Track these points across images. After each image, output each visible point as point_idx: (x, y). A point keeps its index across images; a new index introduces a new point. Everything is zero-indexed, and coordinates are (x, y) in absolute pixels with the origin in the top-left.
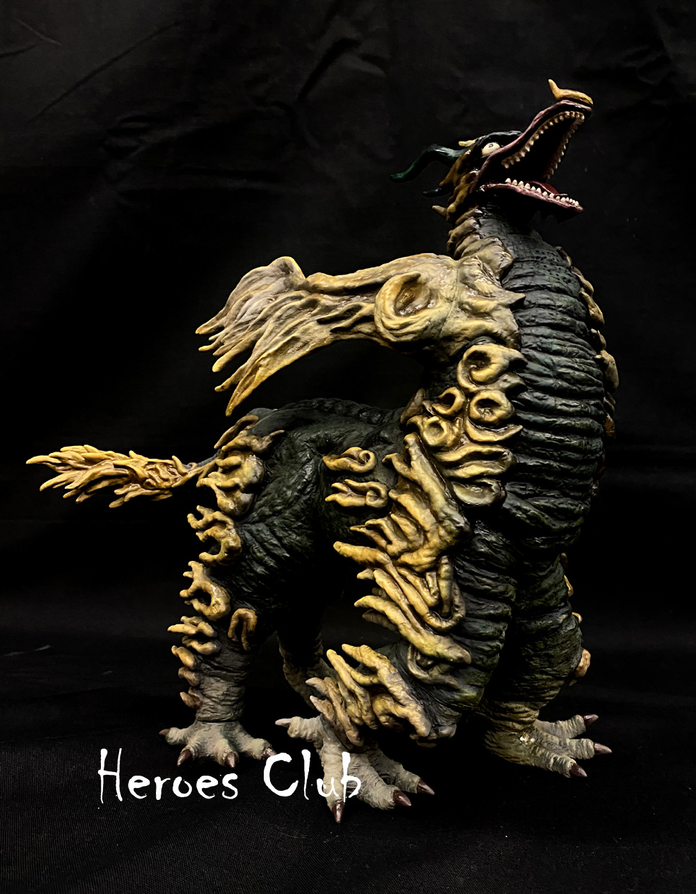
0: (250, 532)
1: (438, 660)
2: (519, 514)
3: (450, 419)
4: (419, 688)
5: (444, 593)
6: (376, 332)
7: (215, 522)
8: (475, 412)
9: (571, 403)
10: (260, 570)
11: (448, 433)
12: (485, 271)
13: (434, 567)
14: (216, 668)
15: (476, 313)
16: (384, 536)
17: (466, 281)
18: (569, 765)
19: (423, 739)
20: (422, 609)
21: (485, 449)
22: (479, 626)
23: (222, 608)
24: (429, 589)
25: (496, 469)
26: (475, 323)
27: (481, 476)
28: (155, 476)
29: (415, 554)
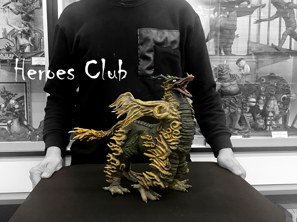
0: (125, 150)
1: (166, 175)
2: (181, 150)
3: (169, 134)
4: (162, 180)
5: (168, 164)
6: (154, 115)
7: (116, 147)
8: (174, 133)
9: (190, 131)
10: (127, 157)
11: (169, 136)
12: (175, 107)
13: (166, 159)
14: (116, 175)
15: (173, 115)
16: (155, 153)
17: (171, 108)
18: (185, 190)
19: (163, 188)
20: (164, 167)
21: (176, 140)
22: (173, 169)
23: (119, 164)
24: (165, 163)
25: (177, 143)
26: (173, 117)
27: (175, 144)
28: (98, 135)
29: (162, 157)
